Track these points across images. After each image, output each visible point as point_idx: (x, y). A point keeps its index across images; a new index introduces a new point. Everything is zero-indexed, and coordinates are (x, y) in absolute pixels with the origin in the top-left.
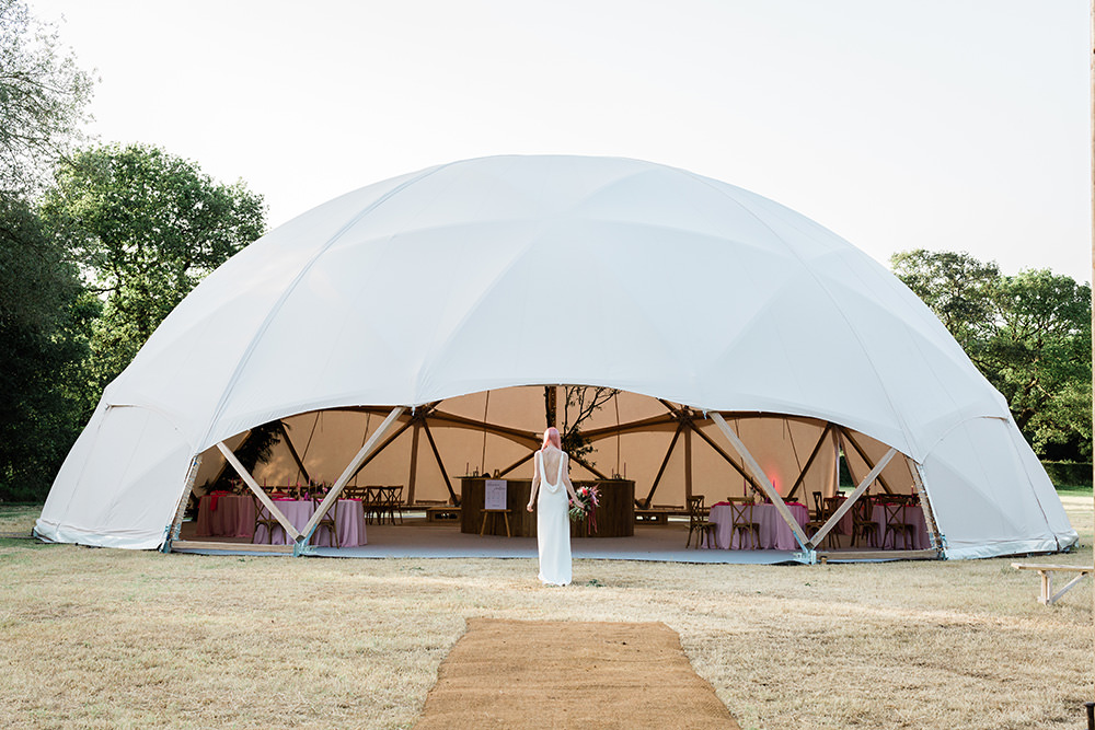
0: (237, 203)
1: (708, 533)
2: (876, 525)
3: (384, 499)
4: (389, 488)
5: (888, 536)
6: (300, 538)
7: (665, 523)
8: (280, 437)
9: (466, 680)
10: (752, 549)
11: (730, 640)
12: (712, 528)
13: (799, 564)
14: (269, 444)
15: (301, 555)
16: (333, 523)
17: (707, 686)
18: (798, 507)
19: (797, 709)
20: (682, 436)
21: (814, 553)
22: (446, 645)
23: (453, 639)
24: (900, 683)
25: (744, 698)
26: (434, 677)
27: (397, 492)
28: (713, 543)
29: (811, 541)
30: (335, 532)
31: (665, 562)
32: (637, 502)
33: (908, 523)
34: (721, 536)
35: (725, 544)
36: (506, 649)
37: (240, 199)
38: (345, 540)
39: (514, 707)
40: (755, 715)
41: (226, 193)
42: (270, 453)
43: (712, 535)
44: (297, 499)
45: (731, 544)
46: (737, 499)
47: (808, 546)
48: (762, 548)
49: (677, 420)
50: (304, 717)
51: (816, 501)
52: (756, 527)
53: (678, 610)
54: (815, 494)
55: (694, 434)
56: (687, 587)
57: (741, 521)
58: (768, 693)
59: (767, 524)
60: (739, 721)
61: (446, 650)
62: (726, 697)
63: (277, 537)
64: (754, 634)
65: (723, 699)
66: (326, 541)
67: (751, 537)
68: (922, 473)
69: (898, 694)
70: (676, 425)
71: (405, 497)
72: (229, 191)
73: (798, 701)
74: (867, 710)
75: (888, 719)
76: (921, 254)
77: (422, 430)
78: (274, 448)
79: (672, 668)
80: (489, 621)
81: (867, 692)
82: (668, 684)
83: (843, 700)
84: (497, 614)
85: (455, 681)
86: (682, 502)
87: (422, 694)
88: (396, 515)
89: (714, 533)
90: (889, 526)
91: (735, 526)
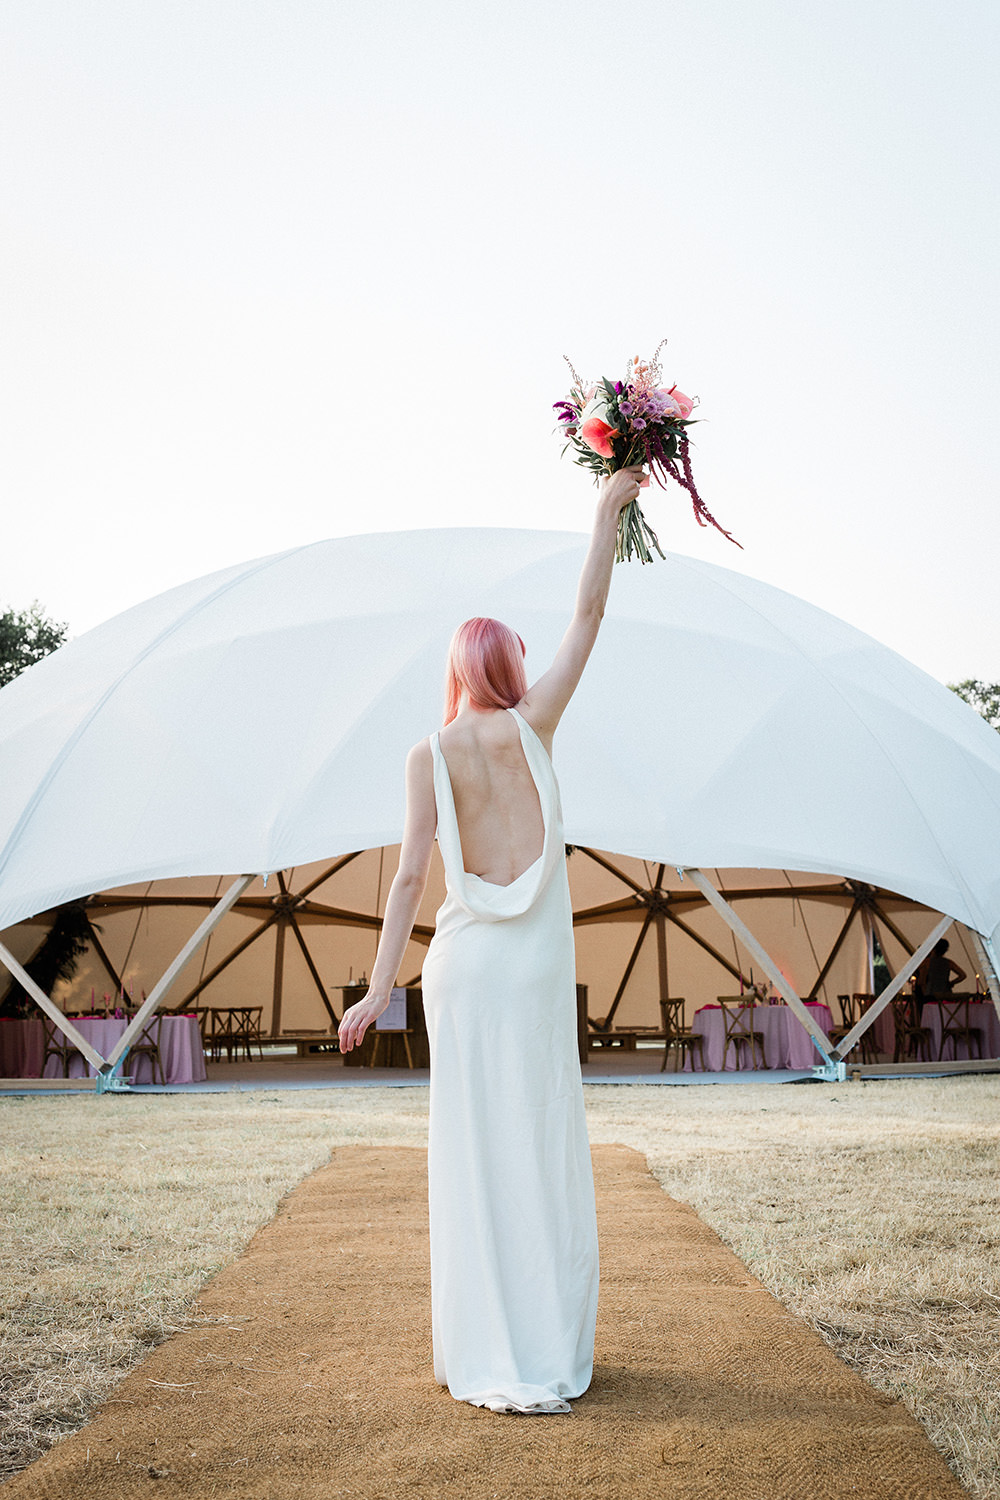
0: (32, 635)
1: (691, 1049)
2: (928, 1032)
3: (235, 1027)
4: (243, 1010)
5: (946, 1046)
6: (106, 1068)
7: (632, 1049)
8: (88, 944)
9: (318, 1214)
10: (755, 1069)
11: (722, 1160)
12: (696, 1042)
13: (822, 1081)
14: (72, 954)
15: (106, 1092)
16: (155, 1049)
17: (687, 1209)
18: (817, 1008)
19: (823, 1231)
20: (653, 928)
21: (842, 1066)
22: (296, 1175)
23: (307, 1168)
24: (977, 1197)
25: (741, 1221)
26: (270, 1212)
27: (254, 1015)
28: (698, 1064)
29: (838, 1048)
30: (159, 1062)
31: (629, 1085)
32: (592, 1023)
33: (974, 1025)
34: (710, 1053)
35: (716, 1063)
36: (386, 1176)
37: (36, 628)
38: (174, 1075)
39: (386, 1242)
40: (759, 1239)
41: (16, 622)
42: (74, 965)
43: (697, 1053)
44: (105, 1018)
45: (724, 1065)
46: (731, 999)
47: (834, 1056)
48: (769, 1068)
49: (646, 905)
50: (56, 1262)
51: (843, 1009)
52: (759, 1038)
53: (644, 1130)
54: (840, 998)
55: (669, 925)
56: (661, 1107)
57: (737, 1029)
58: (777, 1213)
59: (775, 1032)
60: (734, 1249)
61: (296, 1181)
62: (713, 1221)
63: (77, 1069)
64: (758, 1152)
65: (710, 1222)
66: (146, 1073)
67: (751, 1052)
68: (991, 951)
69: (977, 1209)
70: (644, 912)
71: (266, 1025)
72: (21, 619)
73: (824, 1220)
74: (930, 1229)
75: (964, 1239)
76: (972, 685)
77: (289, 931)
78: (79, 959)
79: (633, 1192)
80: (365, 1149)
81: (930, 1208)
82: (627, 1208)
83: (893, 1217)
84: (378, 1142)
85: (302, 1216)
86: (655, 1020)
87: (246, 1234)
88: (255, 1051)
89: (701, 1049)
90: (947, 1032)
91: (729, 1037)
